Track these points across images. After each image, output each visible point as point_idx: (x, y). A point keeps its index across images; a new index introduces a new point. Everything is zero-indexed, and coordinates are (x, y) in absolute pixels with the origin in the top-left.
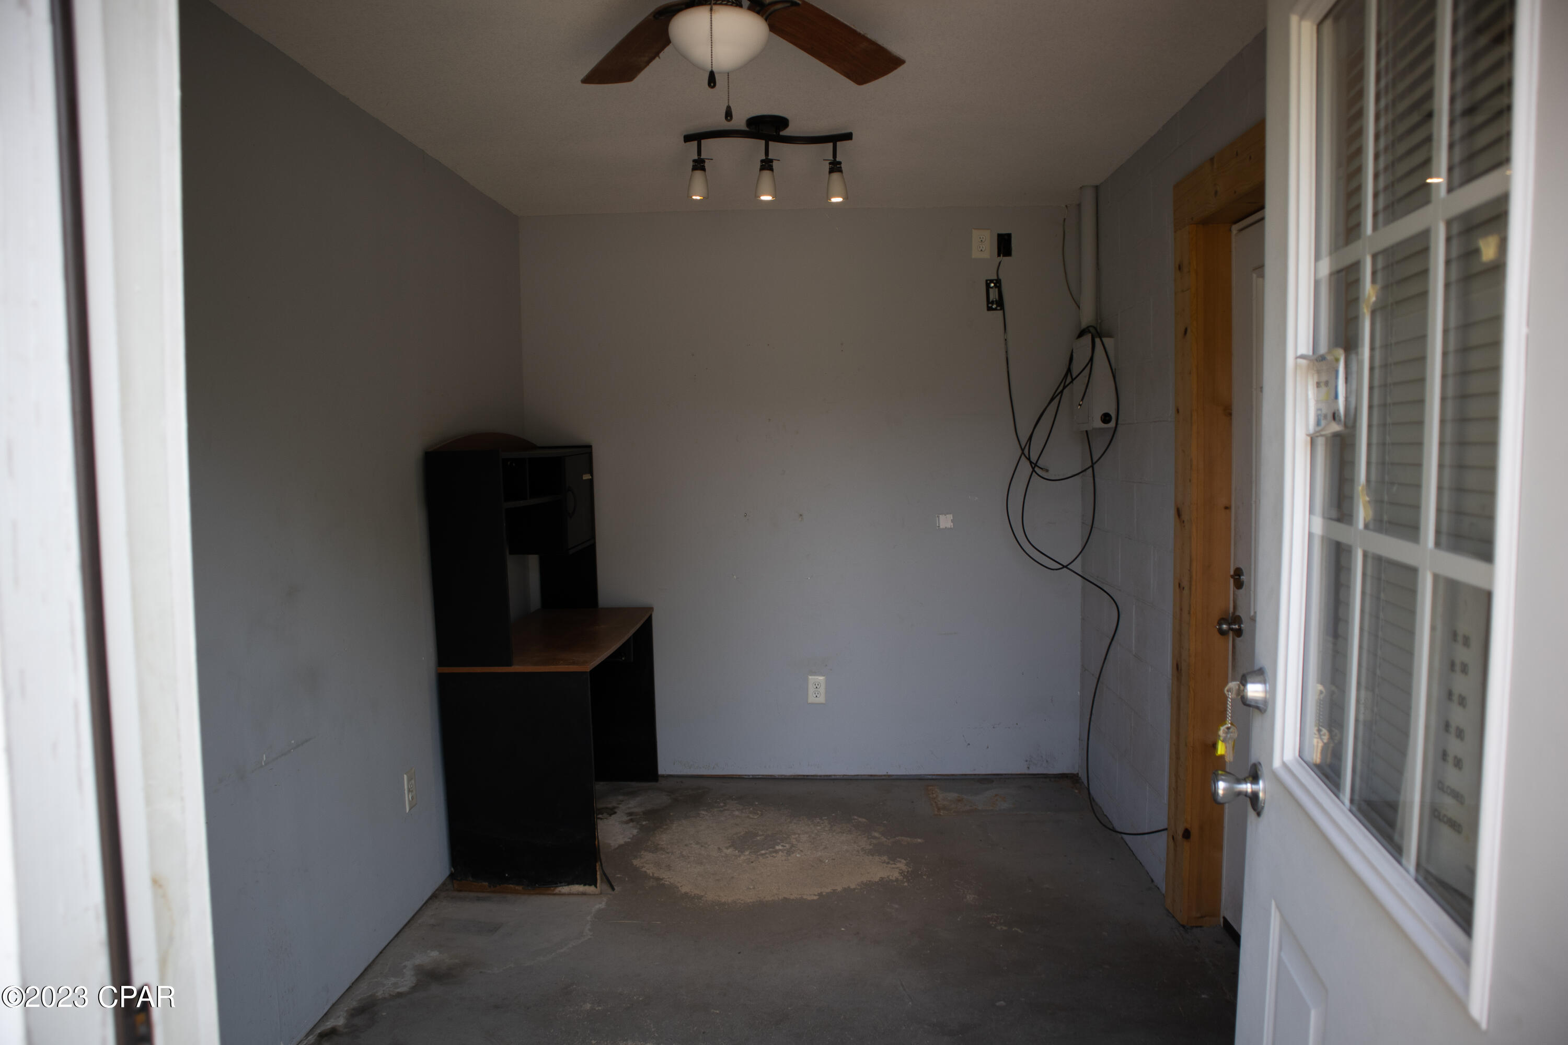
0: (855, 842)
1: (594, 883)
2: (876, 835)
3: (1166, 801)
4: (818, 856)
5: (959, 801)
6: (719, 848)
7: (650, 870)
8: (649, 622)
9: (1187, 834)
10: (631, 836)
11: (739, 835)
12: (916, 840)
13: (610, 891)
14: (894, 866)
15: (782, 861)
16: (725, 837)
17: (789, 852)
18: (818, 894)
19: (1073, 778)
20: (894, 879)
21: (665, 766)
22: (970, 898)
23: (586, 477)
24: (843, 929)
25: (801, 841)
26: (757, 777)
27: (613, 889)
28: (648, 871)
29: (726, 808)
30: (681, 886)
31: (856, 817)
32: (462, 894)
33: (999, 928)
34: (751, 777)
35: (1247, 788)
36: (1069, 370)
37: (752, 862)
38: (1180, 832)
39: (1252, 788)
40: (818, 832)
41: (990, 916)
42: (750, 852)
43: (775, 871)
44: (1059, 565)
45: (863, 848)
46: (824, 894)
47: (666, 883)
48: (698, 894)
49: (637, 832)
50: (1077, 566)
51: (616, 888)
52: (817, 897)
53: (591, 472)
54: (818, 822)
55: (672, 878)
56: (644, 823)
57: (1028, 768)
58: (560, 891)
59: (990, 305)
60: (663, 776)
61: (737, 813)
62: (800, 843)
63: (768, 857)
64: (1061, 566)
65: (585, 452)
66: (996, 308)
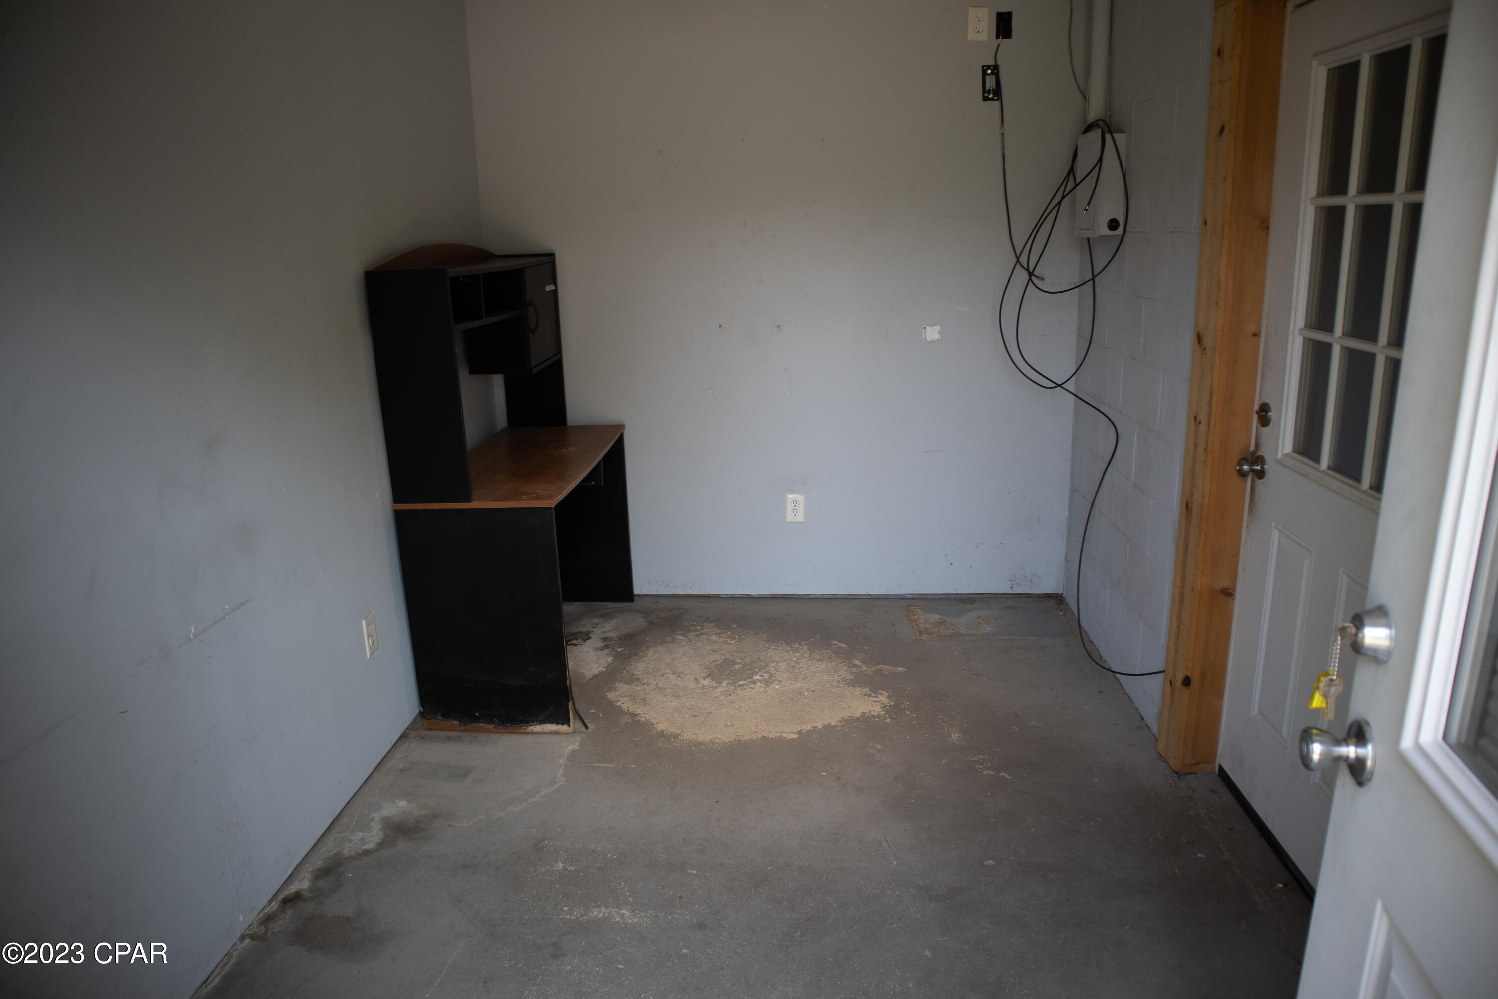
0: (835, 672)
1: (566, 721)
2: (857, 662)
3: (1163, 639)
4: (797, 687)
5: (941, 623)
6: (696, 679)
7: (625, 704)
8: (621, 438)
9: (1187, 682)
10: (606, 665)
11: (716, 663)
12: (897, 669)
13: (583, 729)
14: (875, 699)
15: (761, 693)
16: (702, 665)
17: (768, 683)
18: (798, 731)
19: (1057, 599)
20: (876, 714)
21: (640, 586)
22: (955, 736)
23: (550, 288)
24: (824, 774)
25: (780, 670)
26: (735, 596)
27: (587, 728)
28: (622, 705)
29: (703, 632)
30: (657, 724)
31: (836, 642)
32: (432, 733)
33: (985, 772)
34: (728, 596)
35: (1349, 752)
36: (1071, 171)
37: (730, 695)
38: (1180, 678)
39: (1356, 752)
40: (798, 659)
41: (976, 759)
42: (728, 683)
43: (753, 705)
44: (1053, 384)
45: (844, 678)
46: (804, 731)
47: (641, 719)
48: (674, 733)
49: (612, 660)
50: (1070, 385)
51: (589, 726)
52: (797, 736)
53: (554, 282)
54: (797, 648)
55: (647, 713)
56: (619, 650)
57: (1012, 588)
58: (532, 730)
59: (986, 95)
60: (639, 596)
61: (714, 638)
62: (779, 672)
63: (746, 689)
64: (1055, 385)
65: (549, 259)
66: (993, 98)
